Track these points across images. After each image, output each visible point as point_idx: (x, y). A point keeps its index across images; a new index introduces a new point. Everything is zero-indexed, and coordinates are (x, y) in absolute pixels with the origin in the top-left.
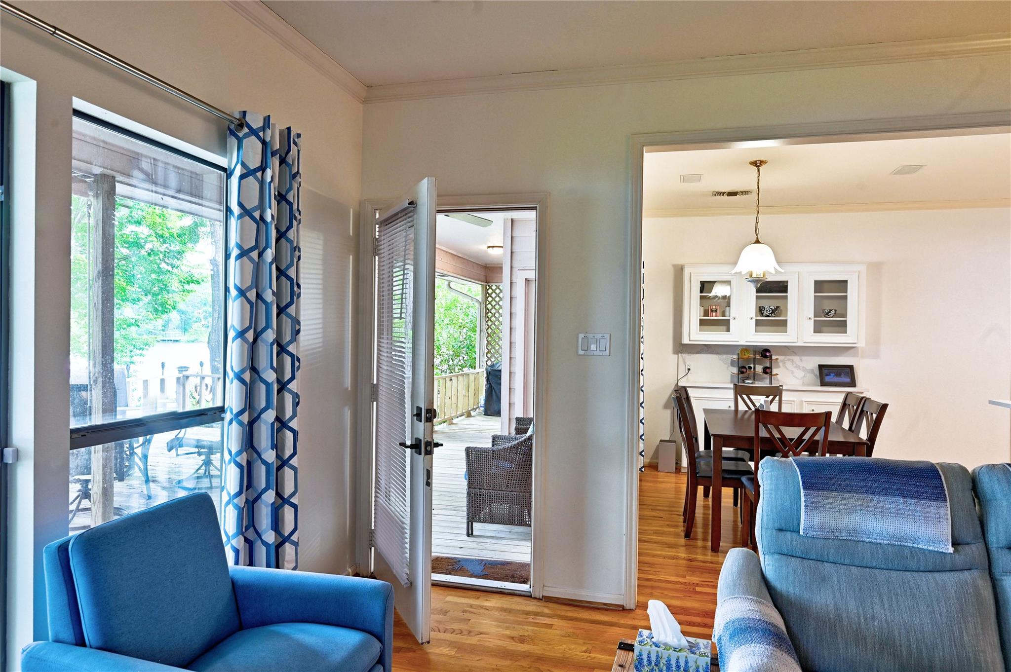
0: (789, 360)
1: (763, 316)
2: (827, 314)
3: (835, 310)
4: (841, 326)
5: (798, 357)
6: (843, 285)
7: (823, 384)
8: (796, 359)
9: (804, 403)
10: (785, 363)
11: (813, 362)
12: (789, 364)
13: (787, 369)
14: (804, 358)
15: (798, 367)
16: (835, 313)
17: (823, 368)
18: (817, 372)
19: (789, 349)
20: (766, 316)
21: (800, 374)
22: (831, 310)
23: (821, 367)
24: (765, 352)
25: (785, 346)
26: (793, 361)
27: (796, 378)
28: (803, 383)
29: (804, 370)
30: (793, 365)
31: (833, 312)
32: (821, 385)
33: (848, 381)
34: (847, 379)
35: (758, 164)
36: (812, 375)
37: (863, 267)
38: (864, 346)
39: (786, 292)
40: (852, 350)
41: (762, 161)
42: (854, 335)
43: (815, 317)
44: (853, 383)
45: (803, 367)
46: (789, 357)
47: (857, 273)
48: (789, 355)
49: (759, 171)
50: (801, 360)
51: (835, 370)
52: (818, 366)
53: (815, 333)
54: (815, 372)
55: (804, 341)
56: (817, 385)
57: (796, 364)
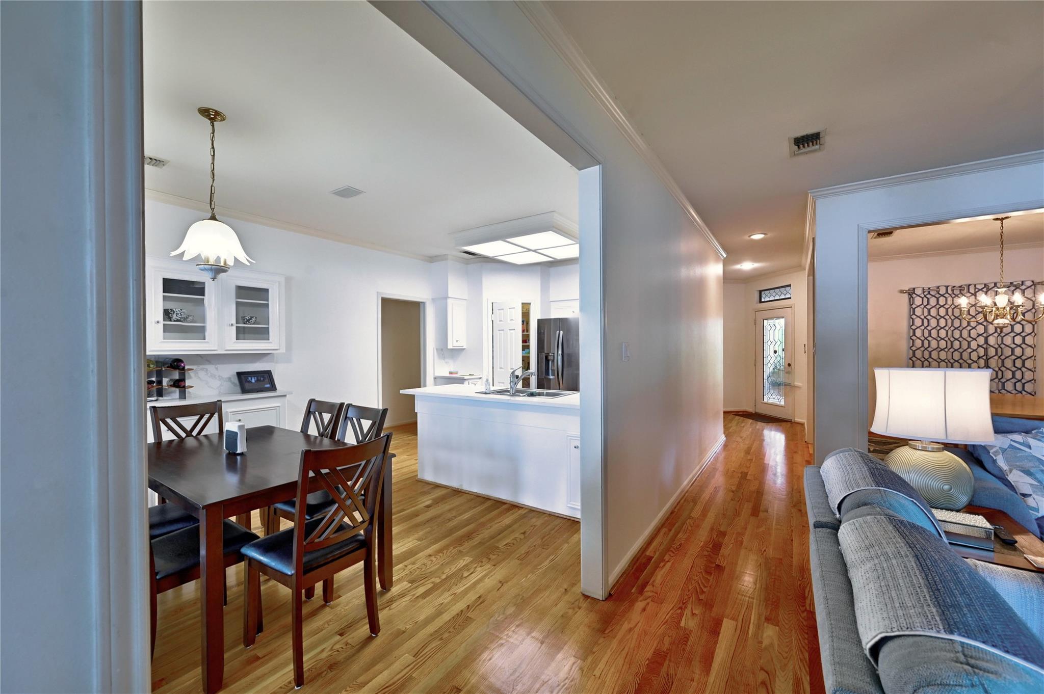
0: (202, 369)
1: (171, 321)
2: (248, 321)
3: (256, 318)
4: (263, 334)
5: (214, 366)
6: (263, 293)
7: (244, 391)
8: (211, 368)
9: (229, 413)
10: (197, 373)
11: (231, 370)
12: (202, 374)
13: (200, 379)
14: (219, 366)
15: (213, 376)
16: (255, 321)
17: (242, 376)
18: (236, 381)
19: (202, 358)
20: (175, 321)
21: (216, 383)
22: (252, 317)
23: (239, 374)
24: (176, 363)
25: (197, 355)
26: (207, 370)
27: (212, 388)
28: (220, 392)
29: (220, 378)
30: (207, 374)
31: (254, 319)
32: (243, 393)
33: (268, 386)
34: (267, 384)
35: (211, 115)
36: (229, 383)
37: (282, 280)
38: (284, 352)
39: (203, 294)
40: (269, 356)
41: (217, 113)
42: (274, 342)
43: (237, 323)
44: (273, 388)
45: (219, 376)
46: (201, 367)
47: (277, 284)
48: (201, 365)
49: (213, 126)
50: (217, 369)
51: (254, 377)
52: (235, 374)
53: (237, 340)
54: (232, 379)
55: (226, 349)
56: (238, 393)
57: (211, 373)
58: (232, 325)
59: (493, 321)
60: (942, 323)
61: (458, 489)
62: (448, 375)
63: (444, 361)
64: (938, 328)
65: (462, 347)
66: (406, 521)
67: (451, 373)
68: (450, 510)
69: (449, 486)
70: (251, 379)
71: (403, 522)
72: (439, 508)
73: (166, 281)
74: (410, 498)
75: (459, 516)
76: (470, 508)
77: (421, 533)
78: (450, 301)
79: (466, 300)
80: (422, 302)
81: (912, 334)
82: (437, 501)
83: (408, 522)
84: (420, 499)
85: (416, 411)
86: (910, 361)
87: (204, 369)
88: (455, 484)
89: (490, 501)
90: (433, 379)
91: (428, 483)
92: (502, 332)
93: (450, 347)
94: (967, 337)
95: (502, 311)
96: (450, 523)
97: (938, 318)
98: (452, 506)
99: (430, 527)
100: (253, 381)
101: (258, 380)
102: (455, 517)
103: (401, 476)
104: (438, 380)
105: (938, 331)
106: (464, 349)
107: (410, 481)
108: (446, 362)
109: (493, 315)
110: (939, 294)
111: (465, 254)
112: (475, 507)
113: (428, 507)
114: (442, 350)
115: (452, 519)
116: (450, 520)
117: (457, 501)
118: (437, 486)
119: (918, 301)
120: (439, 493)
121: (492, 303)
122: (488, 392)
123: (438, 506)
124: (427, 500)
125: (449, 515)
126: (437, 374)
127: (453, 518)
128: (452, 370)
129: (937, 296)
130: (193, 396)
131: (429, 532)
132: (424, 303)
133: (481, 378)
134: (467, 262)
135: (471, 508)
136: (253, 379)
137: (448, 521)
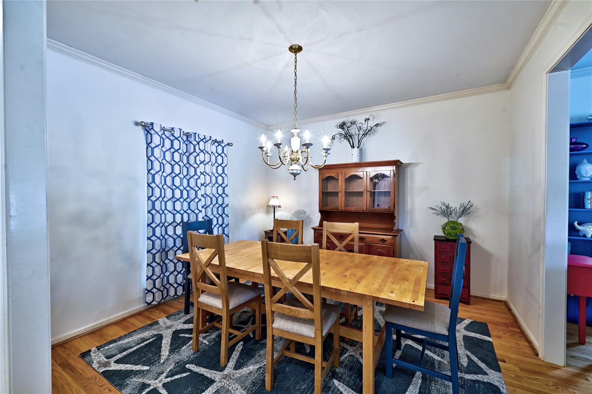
60: (177, 169)
64: (174, 175)
81: (150, 181)
86: (149, 214)
94: (194, 187)
97: (173, 164)
105: (173, 178)
110: (174, 136)
119: (156, 140)
129: (172, 138)
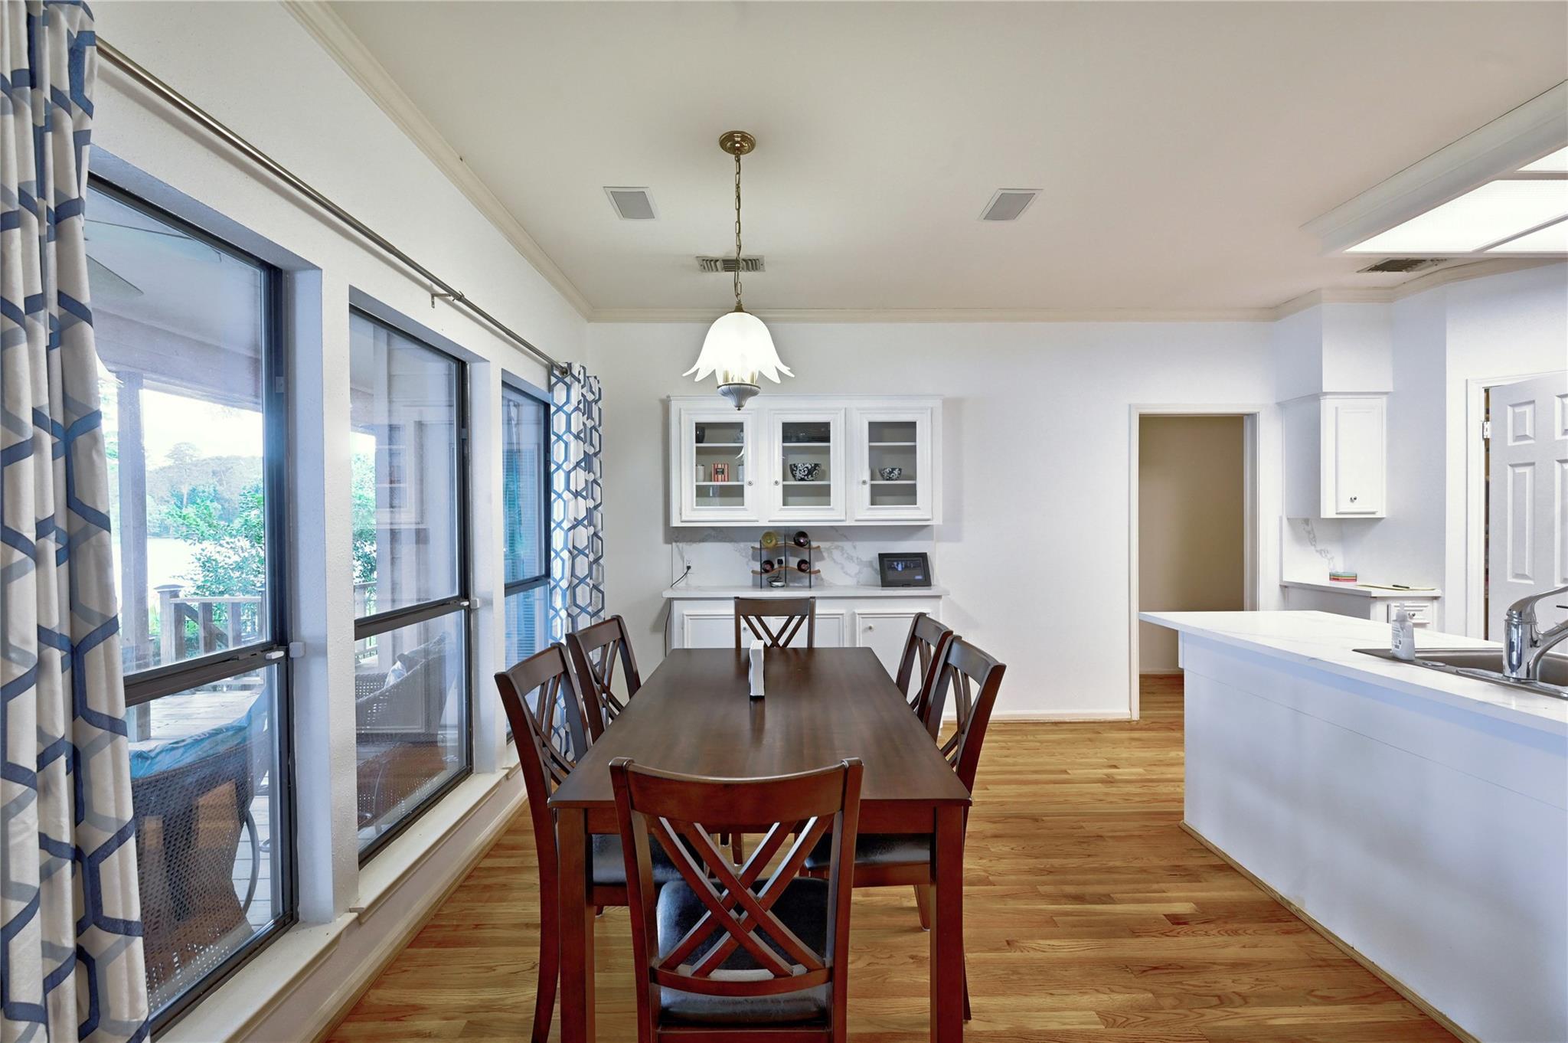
0: (837, 548)
2: (889, 474)
3: (900, 470)
4: (909, 495)
5: (851, 543)
6: (909, 429)
7: (886, 583)
8: (847, 545)
9: (857, 616)
10: (831, 553)
11: (870, 550)
12: (836, 555)
13: (835, 562)
14: (859, 544)
15: (850, 558)
16: (899, 474)
17: (885, 559)
18: (877, 565)
19: (836, 530)
20: (799, 480)
21: (853, 568)
22: (893, 469)
23: (882, 557)
24: (800, 537)
25: (830, 527)
26: (843, 548)
27: (848, 575)
28: (858, 582)
29: (859, 562)
30: (843, 554)
31: (896, 472)
32: (883, 586)
33: (919, 577)
34: (918, 575)
35: (736, 144)
36: (870, 569)
37: (937, 404)
38: (941, 523)
39: (828, 440)
40: (925, 530)
41: (745, 137)
42: (927, 507)
43: (872, 479)
44: (926, 582)
45: (857, 558)
46: (837, 543)
47: (929, 411)
48: (837, 541)
49: (738, 161)
50: (855, 547)
51: (902, 561)
52: (877, 556)
53: (872, 504)
54: (874, 564)
55: (856, 518)
56: (877, 586)
57: (848, 554)
58: (864, 482)
59: (1487, 441)
61: (1289, 903)
62: (1326, 582)
63: (1313, 548)
65: (1374, 513)
66: (1100, 936)
67: (1334, 577)
68: (1236, 966)
69: (1261, 882)
70: (897, 565)
71: (1090, 935)
72: (1206, 941)
73: (787, 427)
74: (1142, 870)
75: (1260, 1005)
76: (1311, 992)
77: (1120, 999)
78: (1327, 406)
79: (1386, 393)
80: (1248, 415)
82: (1209, 916)
83: (1103, 942)
84: (1163, 886)
85: (1180, 666)
87: (839, 546)
88: (1281, 885)
89: (1398, 1006)
90: (1277, 589)
91: (1204, 848)
92: (1528, 470)
93: (1328, 511)
95: (1528, 409)
96: (1218, 1013)
98: (1246, 954)
99: (1151, 991)
100: (900, 568)
101: (906, 567)
102: (1245, 1000)
103: (1148, 802)
104: (1294, 594)
106: (1380, 519)
107: (1163, 823)
108: (1320, 552)
109: (1488, 425)
111: (1379, 274)
112: (1327, 1000)
113: (1177, 920)
114: (1306, 521)
115: (1231, 1003)
116: (1222, 1001)
117: (1273, 946)
118: (1227, 868)
120: (1219, 891)
121: (1487, 391)
122: (1403, 656)
123: (1207, 934)
124: (1181, 900)
125: (1227, 983)
126: (1289, 578)
127: (1236, 999)
128: (1340, 568)
130: (826, 585)
131: (1143, 1009)
132: (1253, 416)
133: (1436, 598)
134: (1390, 295)
135: (1310, 996)
136: (900, 566)
137: (1215, 1001)
